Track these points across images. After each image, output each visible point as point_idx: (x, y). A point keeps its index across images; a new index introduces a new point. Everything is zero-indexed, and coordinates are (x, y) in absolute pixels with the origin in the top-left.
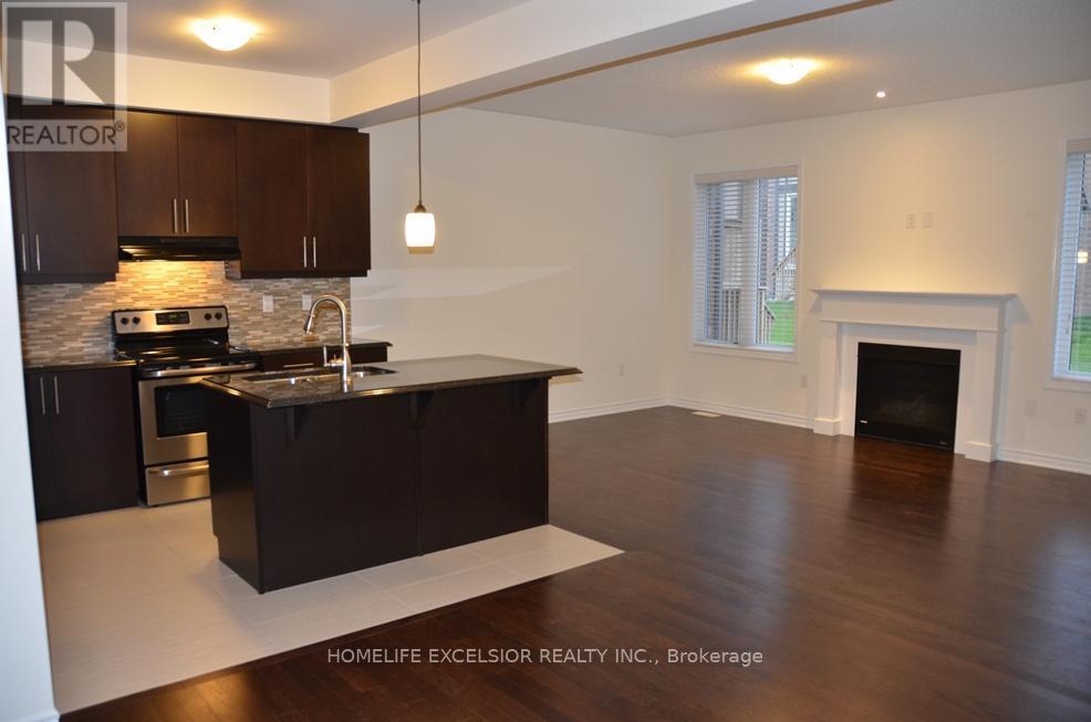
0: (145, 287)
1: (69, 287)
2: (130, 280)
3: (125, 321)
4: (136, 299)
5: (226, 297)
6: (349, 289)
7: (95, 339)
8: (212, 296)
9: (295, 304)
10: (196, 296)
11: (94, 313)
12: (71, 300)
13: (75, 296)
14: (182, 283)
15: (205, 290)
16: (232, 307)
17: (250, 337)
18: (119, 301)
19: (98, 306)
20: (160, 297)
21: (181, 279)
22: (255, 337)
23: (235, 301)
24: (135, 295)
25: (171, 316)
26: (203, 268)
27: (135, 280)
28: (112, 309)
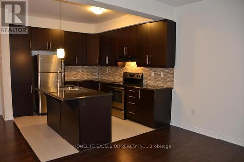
0: (131, 68)
3: (125, 75)
6: (174, 72)
9: (159, 75)
17: (148, 83)
25: (132, 75)
27: (129, 66)
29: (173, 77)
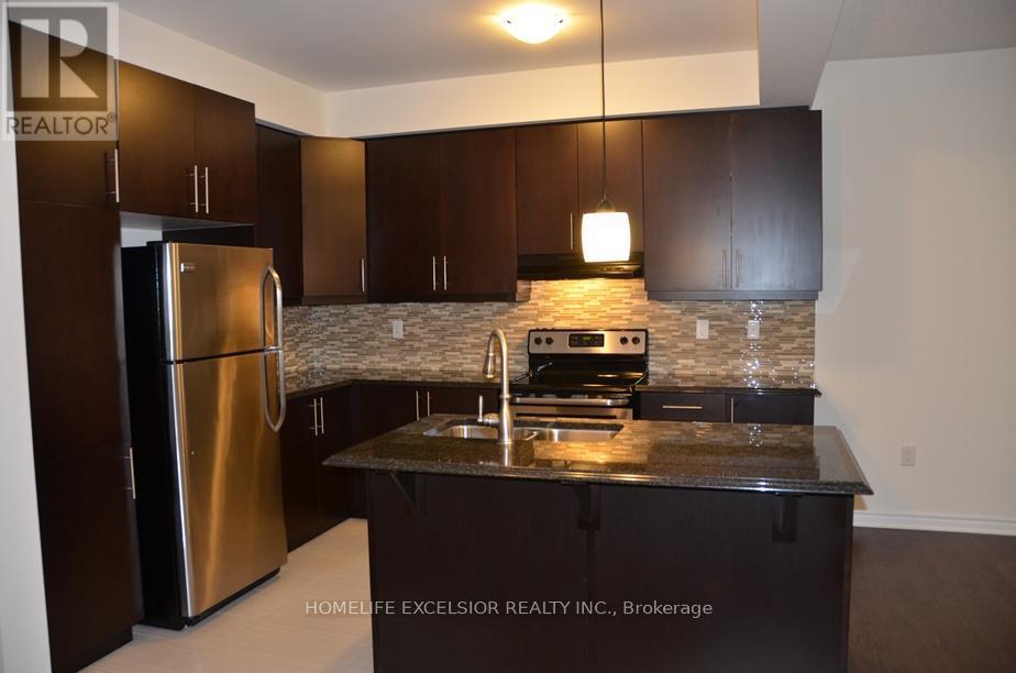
0: (566, 306)
1: (496, 305)
2: (552, 299)
3: (538, 341)
4: (557, 319)
5: (653, 319)
6: (814, 314)
7: (517, 357)
8: (636, 318)
9: (736, 331)
10: (619, 317)
11: (518, 331)
12: (498, 318)
13: (501, 314)
14: (605, 303)
15: (629, 311)
16: (658, 331)
17: (679, 366)
18: (540, 320)
19: (521, 324)
20: (582, 317)
21: (603, 298)
22: (685, 367)
23: (663, 324)
24: (557, 314)
25: (585, 338)
26: (630, 287)
27: (556, 299)
28: (530, 328)
29: (812, 335)
